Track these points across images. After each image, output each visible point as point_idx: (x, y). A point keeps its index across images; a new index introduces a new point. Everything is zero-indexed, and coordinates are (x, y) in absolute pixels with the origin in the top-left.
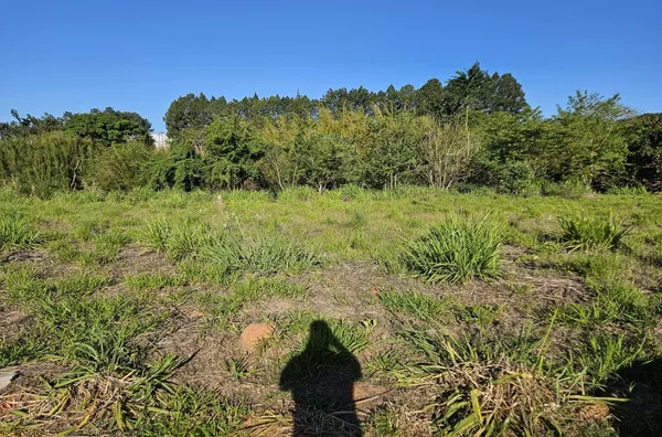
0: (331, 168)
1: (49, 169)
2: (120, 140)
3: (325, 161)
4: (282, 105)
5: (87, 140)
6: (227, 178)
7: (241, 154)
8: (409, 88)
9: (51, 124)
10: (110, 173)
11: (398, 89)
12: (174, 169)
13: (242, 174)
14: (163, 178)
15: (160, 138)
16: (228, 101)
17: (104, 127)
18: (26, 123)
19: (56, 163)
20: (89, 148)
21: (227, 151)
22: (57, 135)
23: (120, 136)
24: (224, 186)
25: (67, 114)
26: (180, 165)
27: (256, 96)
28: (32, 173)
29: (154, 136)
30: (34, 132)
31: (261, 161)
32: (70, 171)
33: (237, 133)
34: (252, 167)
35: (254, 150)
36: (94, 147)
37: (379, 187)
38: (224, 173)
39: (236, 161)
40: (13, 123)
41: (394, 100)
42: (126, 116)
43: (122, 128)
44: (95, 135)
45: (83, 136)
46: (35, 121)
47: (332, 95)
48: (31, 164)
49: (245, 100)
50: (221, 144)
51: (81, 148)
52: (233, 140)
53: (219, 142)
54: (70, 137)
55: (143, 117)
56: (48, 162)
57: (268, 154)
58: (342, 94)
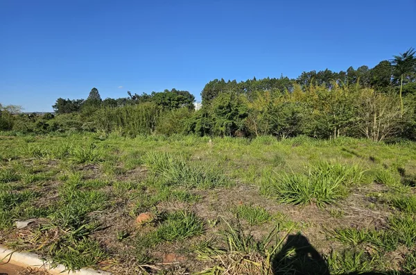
0: (292, 124)
1: (141, 122)
2: (177, 106)
3: (288, 119)
4: (271, 83)
5: (161, 107)
6: (223, 129)
7: (233, 115)
8: (365, 68)
9: (146, 98)
10: (169, 124)
11: (355, 69)
12: (195, 123)
13: (234, 127)
14: (189, 129)
15: (198, 105)
16: (238, 82)
17: (170, 100)
18: (134, 98)
19: (144, 119)
20: (161, 111)
21: (225, 113)
22: (147, 104)
23: (177, 105)
24: (222, 134)
25: (153, 93)
26: (198, 121)
27: (255, 79)
28: (133, 124)
29: (195, 104)
30: (137, 103)
31: (245, 119)
32: (151, 124)
33: (232, 102)
34: (240, 123)
35: (241, 113)
36: (163, 110)
37: (326, 137)
38: (222, 126)
39: (230, 119)
40: (128, 98)
41: (351, 77)
42: (182, 93)
43: (179, 100)
44: (165, 104)
45: (159, 105)
46: (138, 97)
47: (305, 75)
48: (133, 119)
49: (248, 81)
50: (222, 109)
51: (157, 111)
52: (229, 106)
53: (221, 108)
54: (152, 105)
55: (191, 94)
56: (141, 118)
57: (250, 115)
58: (313, 75)
